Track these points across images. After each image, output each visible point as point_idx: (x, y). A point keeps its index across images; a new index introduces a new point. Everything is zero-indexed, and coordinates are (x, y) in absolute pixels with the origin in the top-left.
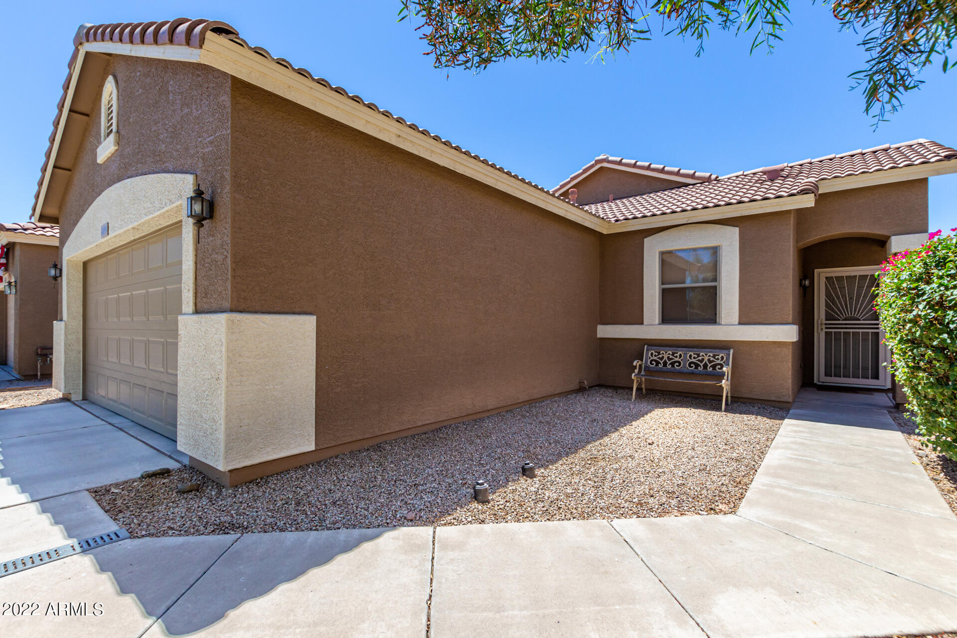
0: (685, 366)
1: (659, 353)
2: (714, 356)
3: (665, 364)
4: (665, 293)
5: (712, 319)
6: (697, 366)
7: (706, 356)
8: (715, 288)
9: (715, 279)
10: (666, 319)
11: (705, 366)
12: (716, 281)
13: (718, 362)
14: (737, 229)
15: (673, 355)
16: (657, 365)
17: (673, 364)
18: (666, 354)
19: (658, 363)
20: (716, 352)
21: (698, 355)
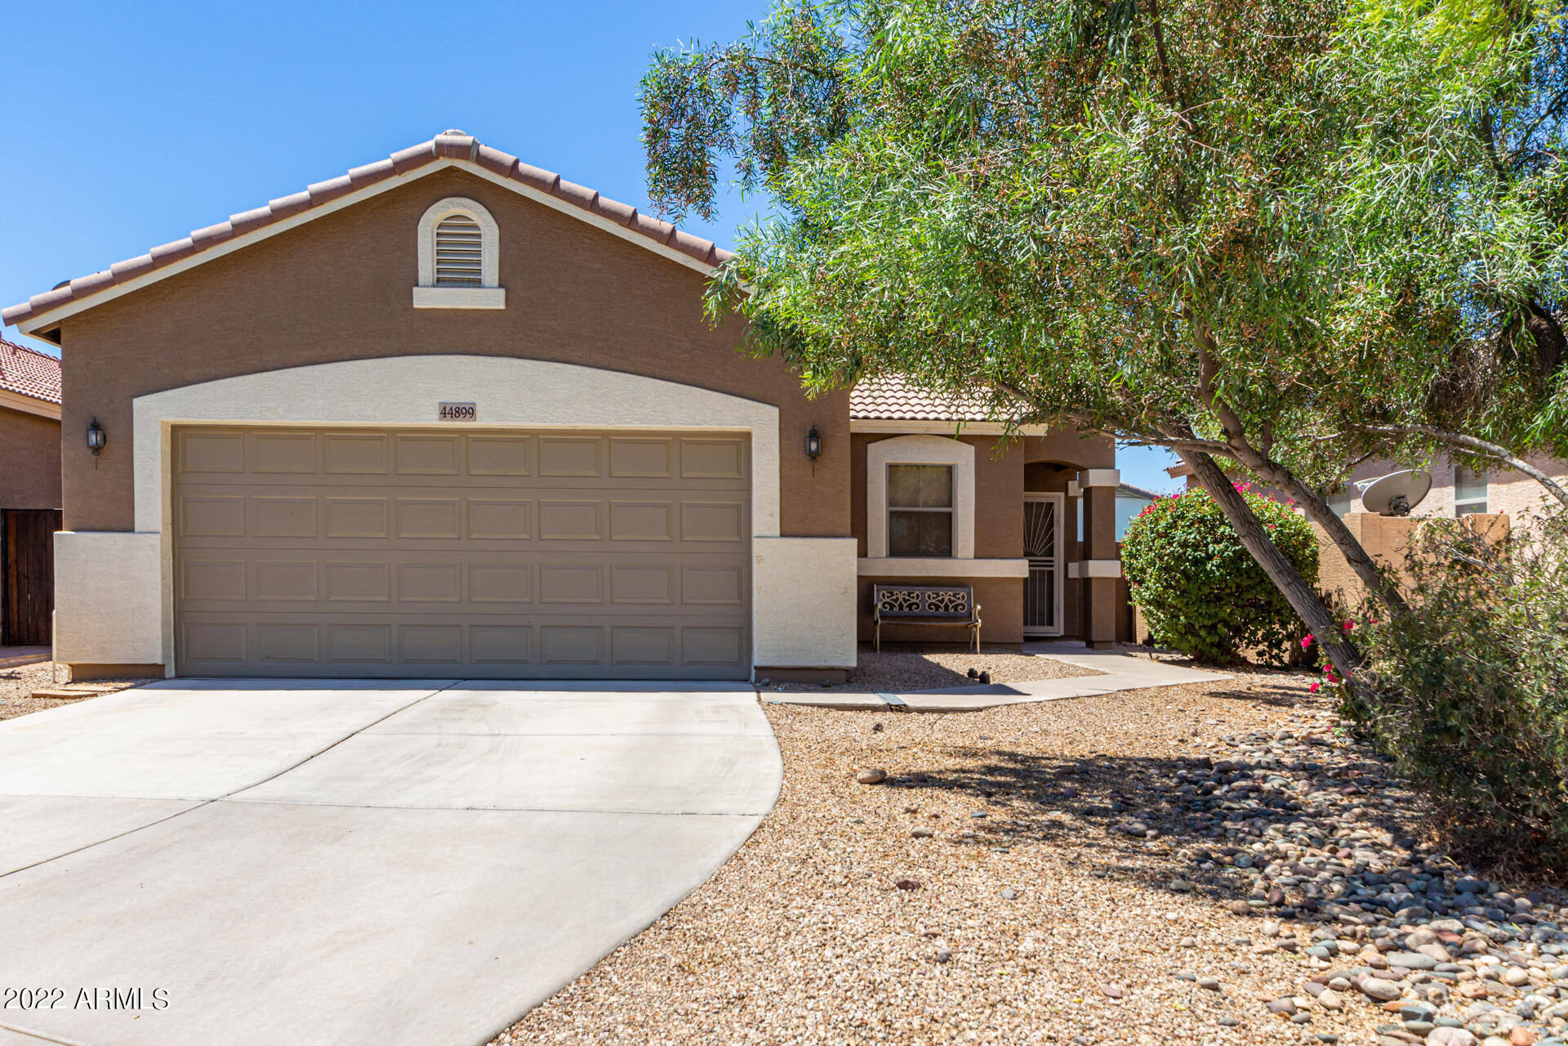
0: (924, 608)
1: (892, 594)
2: (954, 595)
3: (901, 606)
4: (892, 515)
5: (945, 549)
6: (938, 607)
7: (946, 595)
8: (950, 514)
9: (950, 505)
10: (896, 550)
11: (946, 607)
12: (950, 506)
13: (959, 601)
14: (973, 448)
15: (909, 595)
16: (891, 608)
17: (910, 606)
18: (901, 594)
19: (892, 606)
20: (956, 590)
21: (938, 595)
